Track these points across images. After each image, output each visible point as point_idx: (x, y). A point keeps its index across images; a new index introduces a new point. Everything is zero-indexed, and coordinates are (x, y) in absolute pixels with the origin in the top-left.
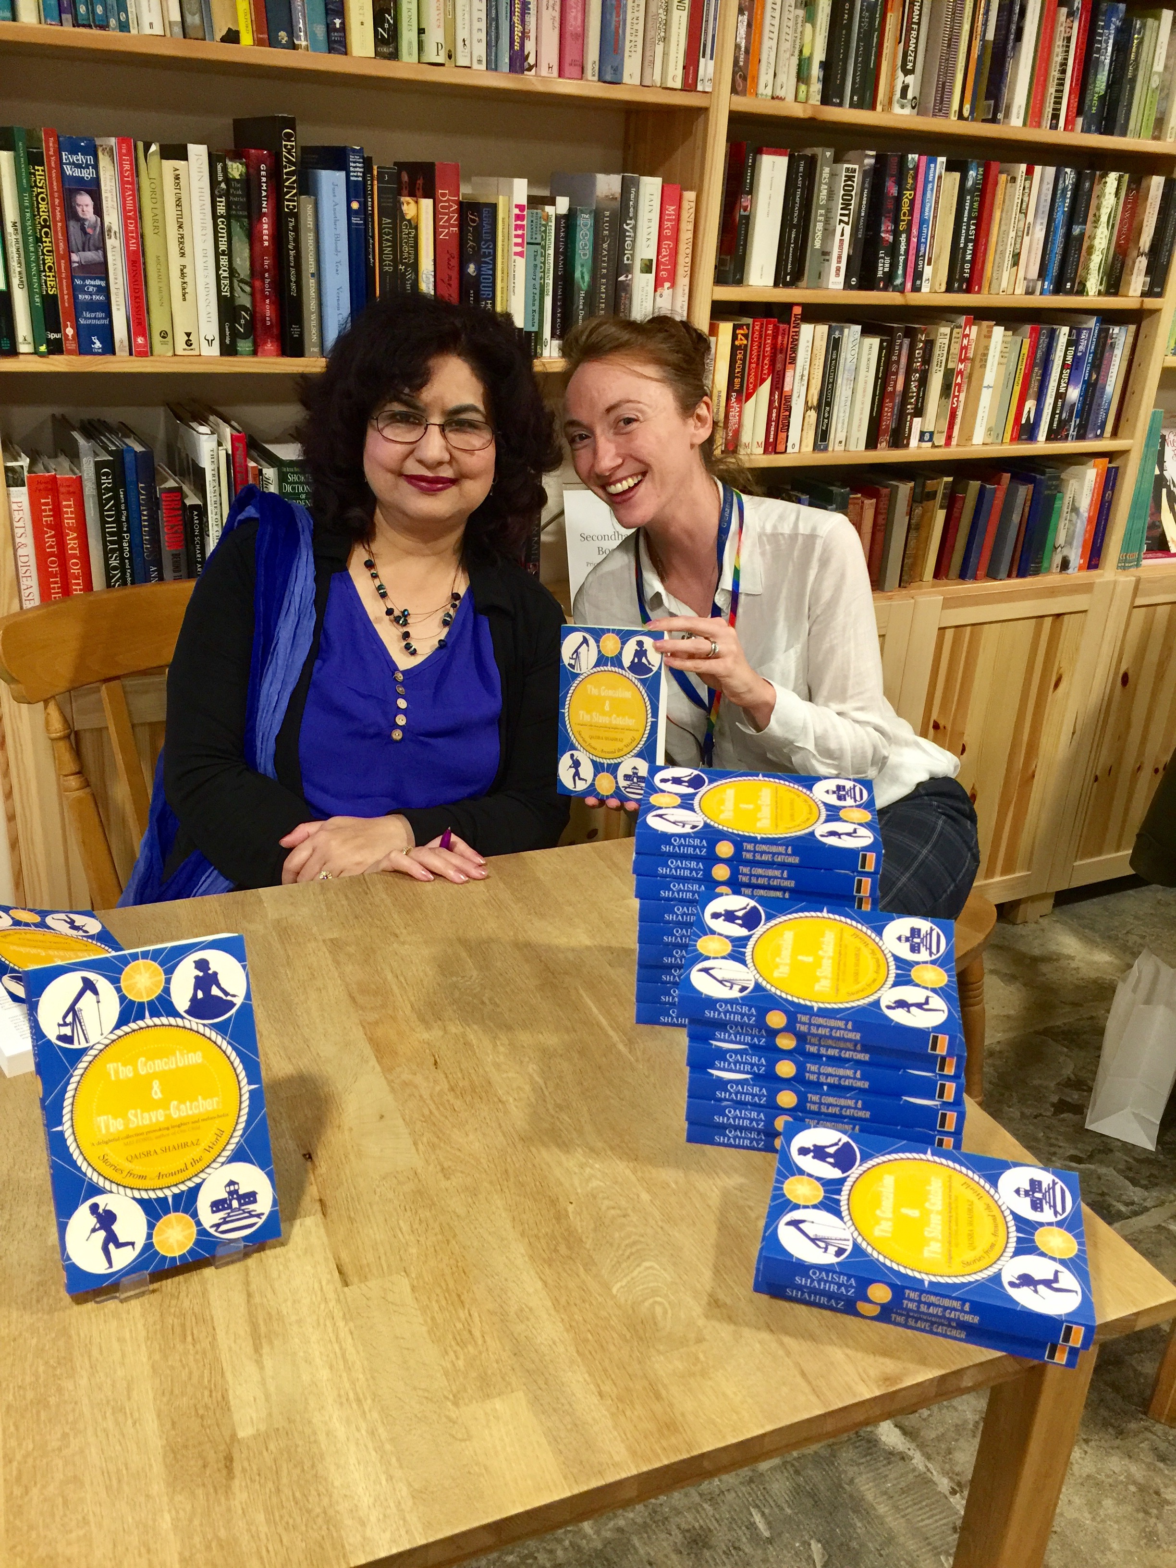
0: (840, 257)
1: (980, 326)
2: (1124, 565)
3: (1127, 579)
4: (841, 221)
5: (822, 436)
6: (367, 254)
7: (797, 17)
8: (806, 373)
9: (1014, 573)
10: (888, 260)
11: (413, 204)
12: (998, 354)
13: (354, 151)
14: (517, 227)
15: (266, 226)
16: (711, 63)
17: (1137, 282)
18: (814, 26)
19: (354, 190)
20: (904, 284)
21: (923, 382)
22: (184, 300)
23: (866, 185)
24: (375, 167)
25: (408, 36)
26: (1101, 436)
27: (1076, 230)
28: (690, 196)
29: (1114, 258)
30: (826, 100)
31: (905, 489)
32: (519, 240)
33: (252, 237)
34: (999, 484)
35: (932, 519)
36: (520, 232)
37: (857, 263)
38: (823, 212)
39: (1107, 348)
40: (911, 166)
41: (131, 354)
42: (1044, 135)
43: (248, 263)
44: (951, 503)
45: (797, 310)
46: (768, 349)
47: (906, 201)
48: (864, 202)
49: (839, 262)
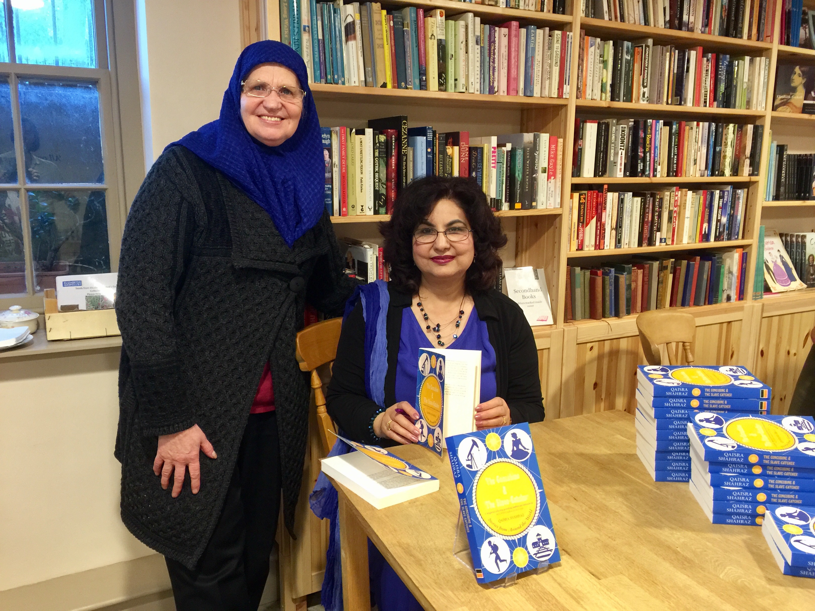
0: (621, 164)
1: (681, 191)
2: (755, 297)
3: (758, 304)
4: (621, 149)
5: (618, 242)
6: (433, 170)
7: (600, 67)
8: (611, 214)
9: (707, 303)
10: (642, 164)
11: (451, 149)
12: (690, 203)
13: (429, 128)
14: (493, 156)
15: (393, 160)
16: (568, 87)
17: (746, 169)
18: (607, 70)
19: (430, 144)
20: (649, 174)
21: (660, 216)
22: (361, 192)
23: (631, 133)
24: (437, 135)
25: (451, 82)
26: (737, 239)
27: (718, 149)
28: (561, 140)
29: (735, 159)
30: (613, 99)
31: (656, 264)
32: (494, 161)
33: (388, 165)
34: (695, 261)
35: (667, 279)
36: (494, 158)
37: (629, 167)
38: (613, 145)
39: (737, 199)
40: (649, 125)
41: (340, 215)
42: (701, 109)
43: (385, 176)
44: (675, 272)
45: (606, 187)
46: (594, 204)
47: (648, 139)
48: (630, 140)
49: (621, 166)
